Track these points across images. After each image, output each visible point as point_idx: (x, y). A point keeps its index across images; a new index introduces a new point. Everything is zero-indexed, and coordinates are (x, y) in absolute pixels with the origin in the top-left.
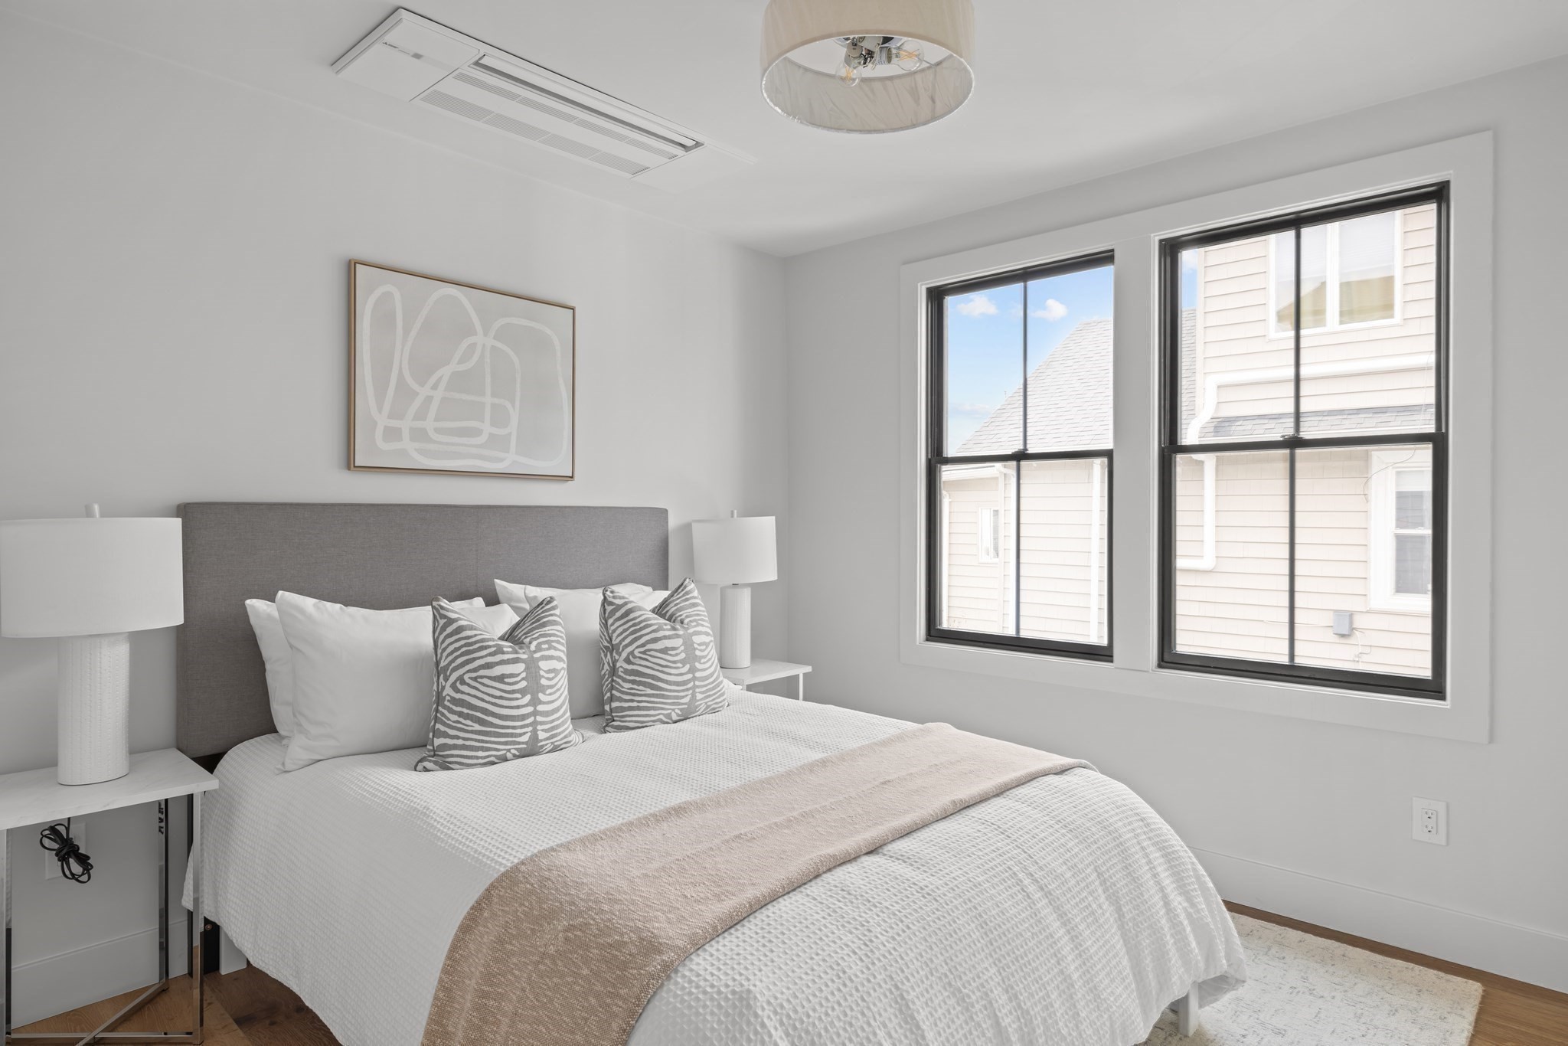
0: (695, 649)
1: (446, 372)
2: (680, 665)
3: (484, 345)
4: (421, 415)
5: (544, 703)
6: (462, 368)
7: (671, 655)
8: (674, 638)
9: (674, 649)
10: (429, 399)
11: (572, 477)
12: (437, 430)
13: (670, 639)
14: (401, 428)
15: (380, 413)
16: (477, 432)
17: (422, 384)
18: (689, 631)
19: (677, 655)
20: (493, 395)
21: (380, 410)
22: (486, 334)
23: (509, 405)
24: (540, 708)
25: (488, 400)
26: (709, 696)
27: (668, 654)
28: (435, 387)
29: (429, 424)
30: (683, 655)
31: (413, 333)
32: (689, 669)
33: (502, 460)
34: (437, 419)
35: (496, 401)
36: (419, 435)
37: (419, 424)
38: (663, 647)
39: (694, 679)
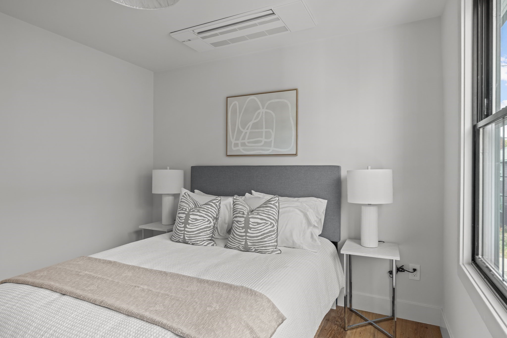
0: (250, 224)
1: (251, 124)
2: (241, 228)
3: (263, 112)
4: (243, 139)
5: (188, 228)
6: (256, 121)
7: (239, 224)
8: (241, 218)
9: (240, 222)
10: (246, 133)
11: (296, 154)
12: (248, 142)
13: (240, 217)
14: (238, 143)
15: (233, 139)
16: (261, 141)
17: (244, 129)
18: (249, 216)
19: (241, 224)
20: (266, 128)
21: (233, 138)
22: (263, 108)
23: (271, 130)
24: (186, 229)
25: (264, 130)
26: (255, 245)
27: (238, 223)
28: (247, 129)
29: (246, 141)
30: (243, 225)
31: (241, 114)
32: (245, 231)
33: (269, 150)
34: (248, 139)
35: (267, 130)
36: (243, 144)
37: (243, 141)
38: (237, 220)
39: (246, 236)
